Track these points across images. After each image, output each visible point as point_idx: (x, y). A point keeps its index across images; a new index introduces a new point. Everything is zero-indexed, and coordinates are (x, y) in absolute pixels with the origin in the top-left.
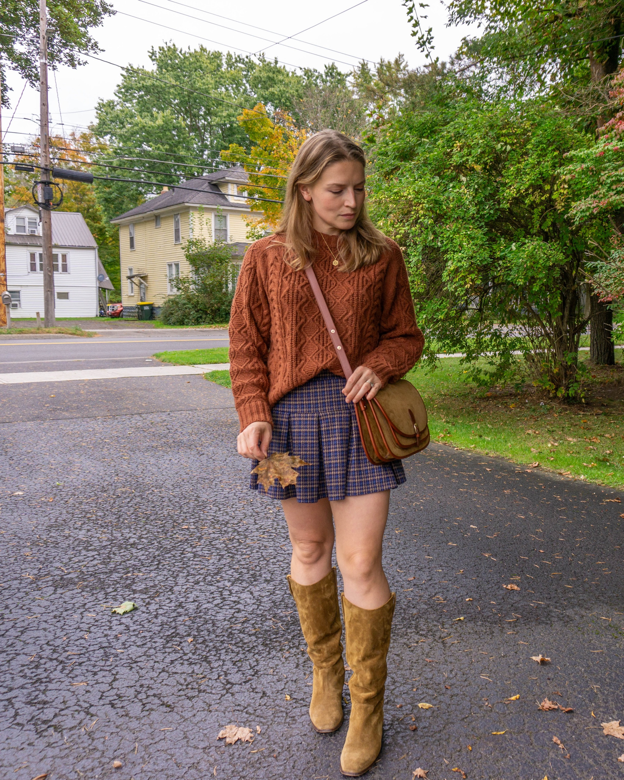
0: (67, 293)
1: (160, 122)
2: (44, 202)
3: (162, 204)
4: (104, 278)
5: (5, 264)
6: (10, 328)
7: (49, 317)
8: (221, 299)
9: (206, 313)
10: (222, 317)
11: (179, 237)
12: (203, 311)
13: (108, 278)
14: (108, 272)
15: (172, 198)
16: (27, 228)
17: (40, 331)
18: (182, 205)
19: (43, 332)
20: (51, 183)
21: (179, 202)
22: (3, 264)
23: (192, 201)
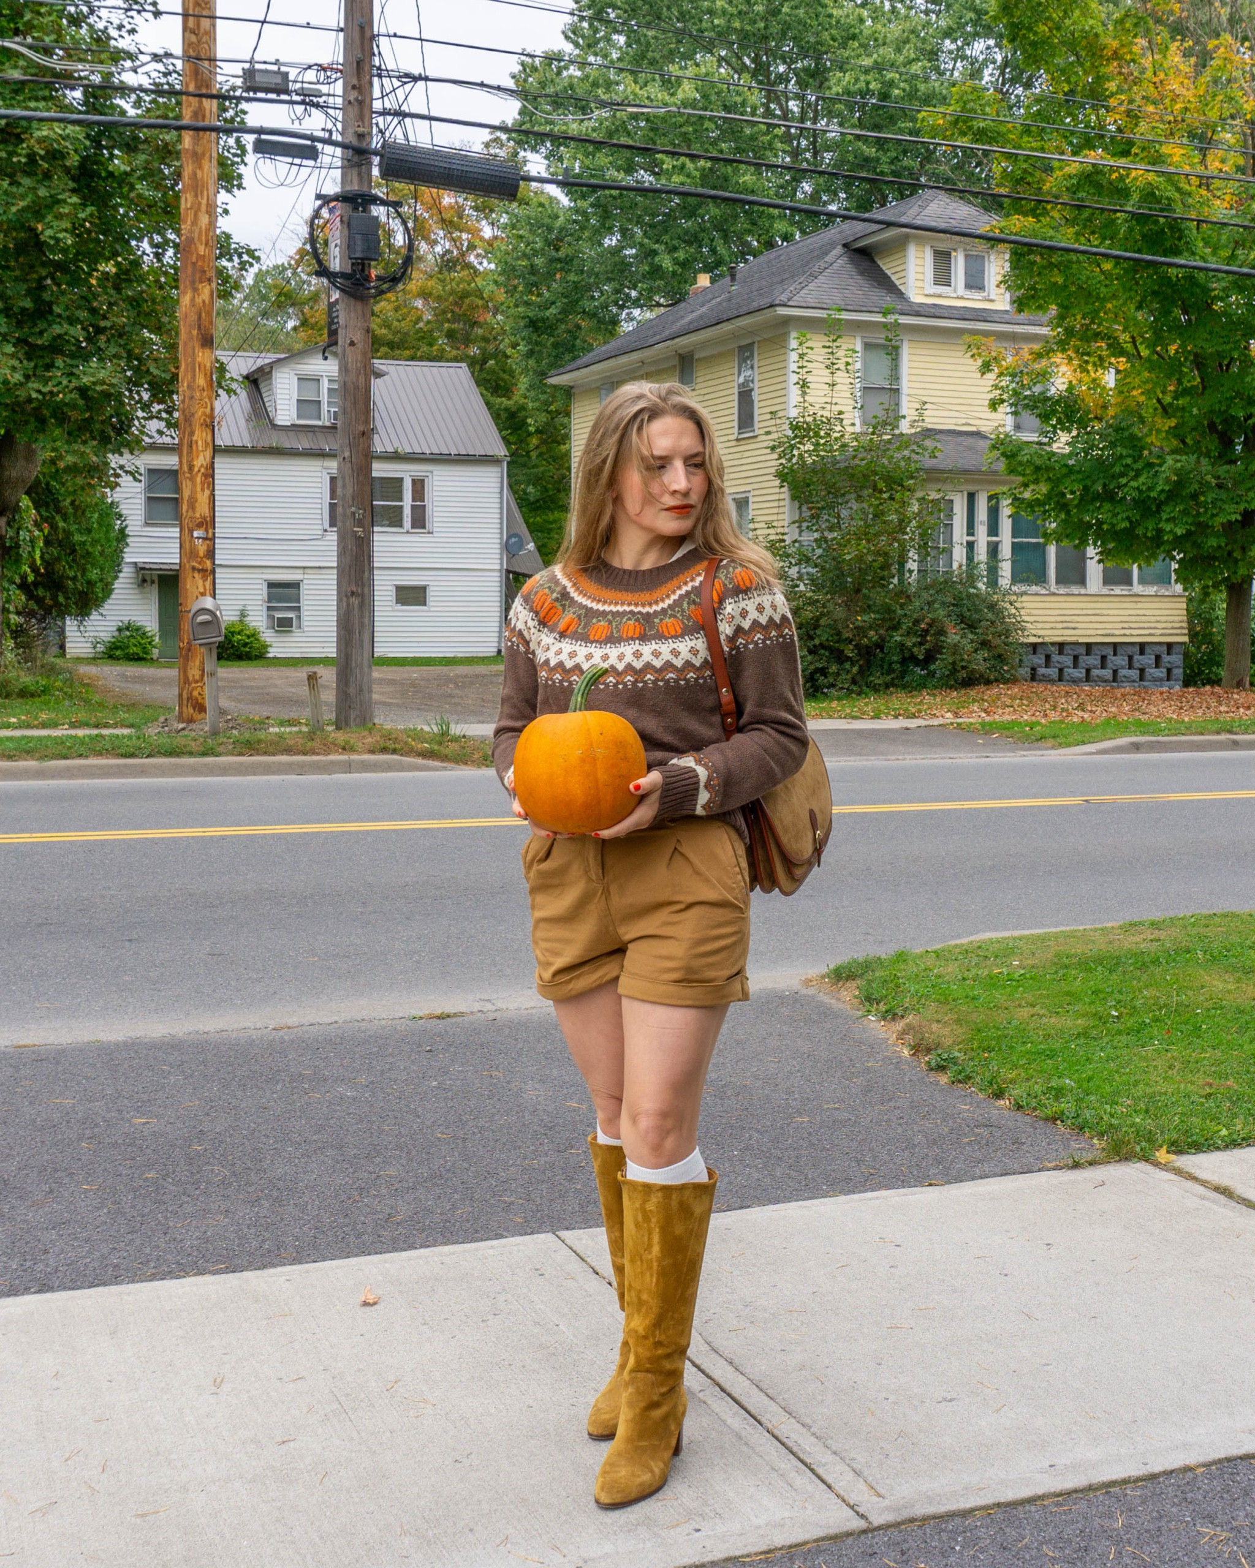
0: (423, 589)
1: (688, 90)
2: (348, 270)
3: (701, 317)
4: (521, 545)
5: (212, 497)
6: (215, 733)
7: (352, 690)
8: (889, 610)
9: (840, 657)
10: (890, 671)
11: (751, 417)
12: (831, 649)
13: (531, 546)
14: (533, 529)
15: (729, 300)
16: (325, 407)
17: (316, 744)
18: (768, 314)
19: (329, 747)
20: (375, 200)
21: (755, 305)
22: (203, 498)
23: (797, 300)
